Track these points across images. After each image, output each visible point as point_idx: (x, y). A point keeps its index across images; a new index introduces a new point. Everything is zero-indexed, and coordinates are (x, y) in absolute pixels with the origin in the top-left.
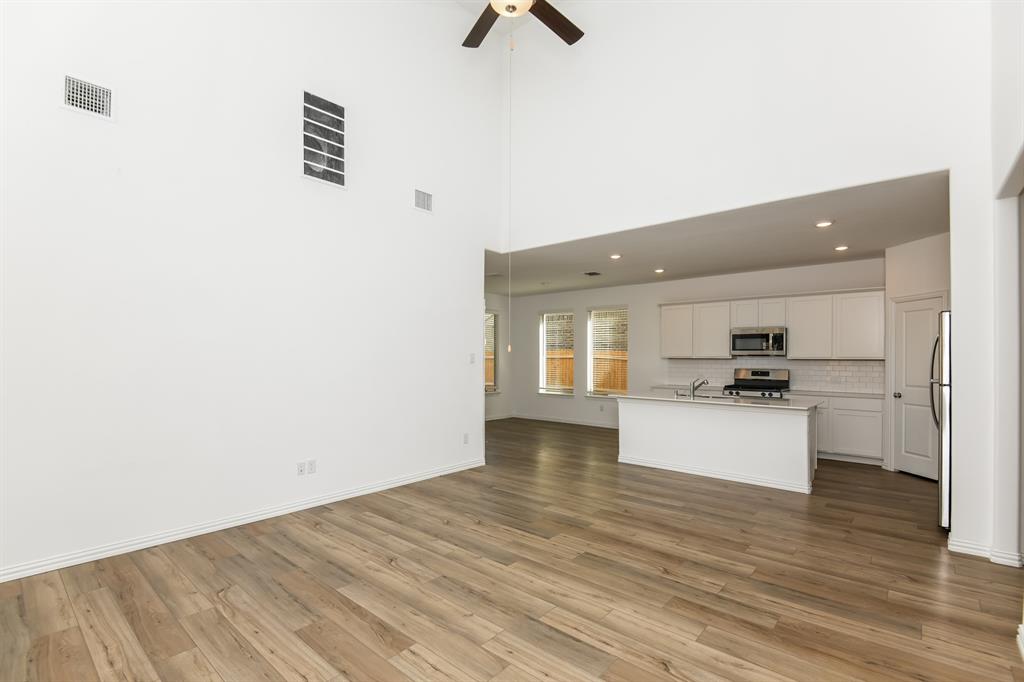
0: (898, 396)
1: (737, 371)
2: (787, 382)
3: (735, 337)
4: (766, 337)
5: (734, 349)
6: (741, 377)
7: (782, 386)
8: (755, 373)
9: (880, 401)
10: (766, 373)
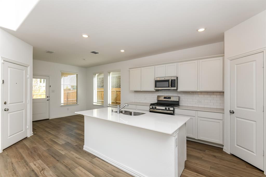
0: (232, 112)
1: (158, 97)
2: (178, 102)
3: (156, 82)
4: (168, 81)
5: (156, 87)
6: (160, 99)
7: (176, 104)
8: (165, 98)
9: (222, 114)
10: (170, 98)
